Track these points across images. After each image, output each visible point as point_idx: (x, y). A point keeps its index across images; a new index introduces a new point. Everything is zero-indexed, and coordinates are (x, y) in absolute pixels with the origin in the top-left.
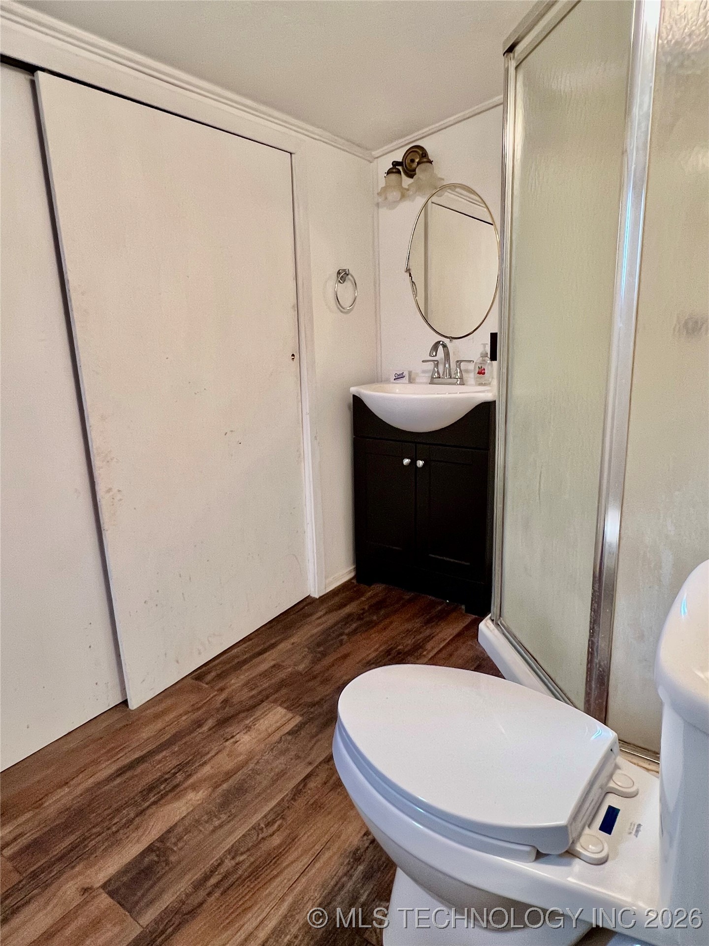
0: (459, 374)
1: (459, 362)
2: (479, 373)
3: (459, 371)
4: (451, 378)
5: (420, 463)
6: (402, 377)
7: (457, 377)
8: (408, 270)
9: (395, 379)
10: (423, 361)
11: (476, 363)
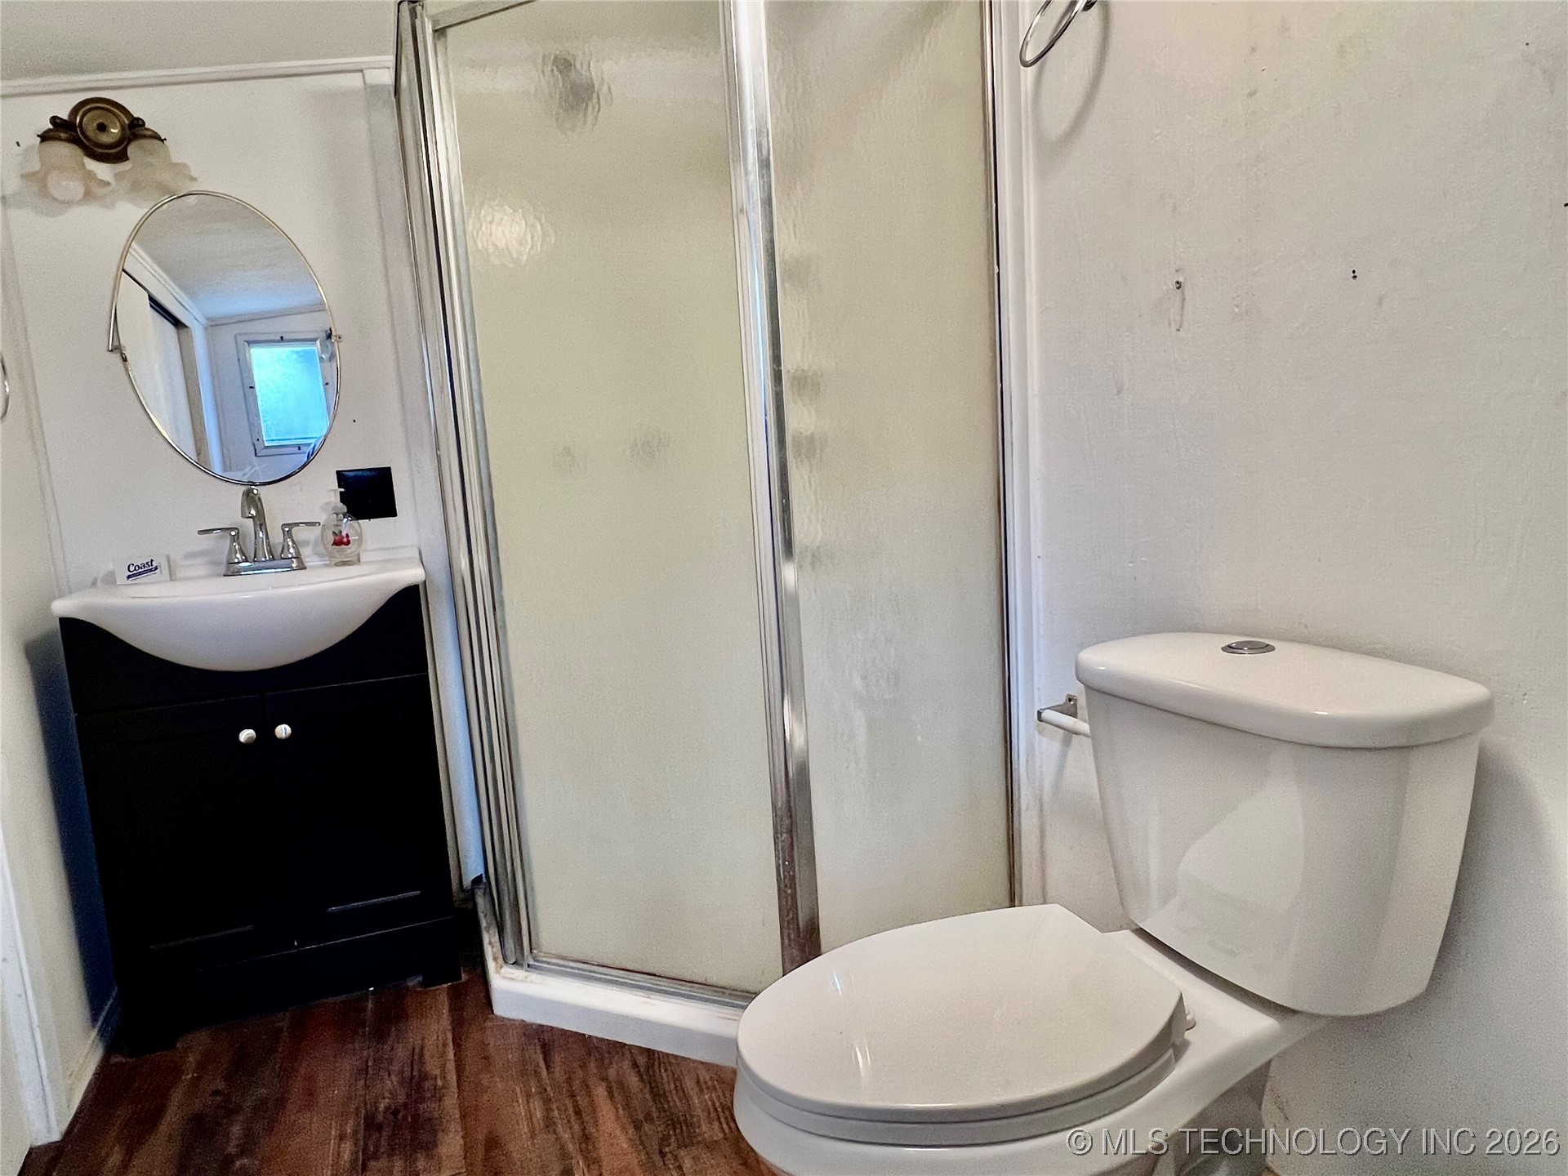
0: (292, 550)
1: (288, 529)
2: (336, 543)
3: (290, 543)
4: (274, 559)
5: (283, 731)
6: (151, 570)
7: (290, 556)
8: (117, 348)
9: (129, 577)
10: (201, 532)
11: (323, 525)
